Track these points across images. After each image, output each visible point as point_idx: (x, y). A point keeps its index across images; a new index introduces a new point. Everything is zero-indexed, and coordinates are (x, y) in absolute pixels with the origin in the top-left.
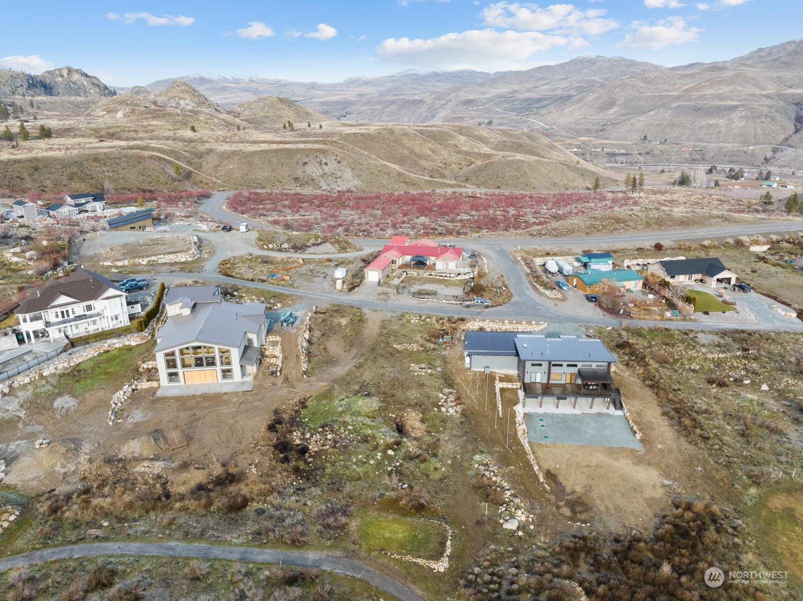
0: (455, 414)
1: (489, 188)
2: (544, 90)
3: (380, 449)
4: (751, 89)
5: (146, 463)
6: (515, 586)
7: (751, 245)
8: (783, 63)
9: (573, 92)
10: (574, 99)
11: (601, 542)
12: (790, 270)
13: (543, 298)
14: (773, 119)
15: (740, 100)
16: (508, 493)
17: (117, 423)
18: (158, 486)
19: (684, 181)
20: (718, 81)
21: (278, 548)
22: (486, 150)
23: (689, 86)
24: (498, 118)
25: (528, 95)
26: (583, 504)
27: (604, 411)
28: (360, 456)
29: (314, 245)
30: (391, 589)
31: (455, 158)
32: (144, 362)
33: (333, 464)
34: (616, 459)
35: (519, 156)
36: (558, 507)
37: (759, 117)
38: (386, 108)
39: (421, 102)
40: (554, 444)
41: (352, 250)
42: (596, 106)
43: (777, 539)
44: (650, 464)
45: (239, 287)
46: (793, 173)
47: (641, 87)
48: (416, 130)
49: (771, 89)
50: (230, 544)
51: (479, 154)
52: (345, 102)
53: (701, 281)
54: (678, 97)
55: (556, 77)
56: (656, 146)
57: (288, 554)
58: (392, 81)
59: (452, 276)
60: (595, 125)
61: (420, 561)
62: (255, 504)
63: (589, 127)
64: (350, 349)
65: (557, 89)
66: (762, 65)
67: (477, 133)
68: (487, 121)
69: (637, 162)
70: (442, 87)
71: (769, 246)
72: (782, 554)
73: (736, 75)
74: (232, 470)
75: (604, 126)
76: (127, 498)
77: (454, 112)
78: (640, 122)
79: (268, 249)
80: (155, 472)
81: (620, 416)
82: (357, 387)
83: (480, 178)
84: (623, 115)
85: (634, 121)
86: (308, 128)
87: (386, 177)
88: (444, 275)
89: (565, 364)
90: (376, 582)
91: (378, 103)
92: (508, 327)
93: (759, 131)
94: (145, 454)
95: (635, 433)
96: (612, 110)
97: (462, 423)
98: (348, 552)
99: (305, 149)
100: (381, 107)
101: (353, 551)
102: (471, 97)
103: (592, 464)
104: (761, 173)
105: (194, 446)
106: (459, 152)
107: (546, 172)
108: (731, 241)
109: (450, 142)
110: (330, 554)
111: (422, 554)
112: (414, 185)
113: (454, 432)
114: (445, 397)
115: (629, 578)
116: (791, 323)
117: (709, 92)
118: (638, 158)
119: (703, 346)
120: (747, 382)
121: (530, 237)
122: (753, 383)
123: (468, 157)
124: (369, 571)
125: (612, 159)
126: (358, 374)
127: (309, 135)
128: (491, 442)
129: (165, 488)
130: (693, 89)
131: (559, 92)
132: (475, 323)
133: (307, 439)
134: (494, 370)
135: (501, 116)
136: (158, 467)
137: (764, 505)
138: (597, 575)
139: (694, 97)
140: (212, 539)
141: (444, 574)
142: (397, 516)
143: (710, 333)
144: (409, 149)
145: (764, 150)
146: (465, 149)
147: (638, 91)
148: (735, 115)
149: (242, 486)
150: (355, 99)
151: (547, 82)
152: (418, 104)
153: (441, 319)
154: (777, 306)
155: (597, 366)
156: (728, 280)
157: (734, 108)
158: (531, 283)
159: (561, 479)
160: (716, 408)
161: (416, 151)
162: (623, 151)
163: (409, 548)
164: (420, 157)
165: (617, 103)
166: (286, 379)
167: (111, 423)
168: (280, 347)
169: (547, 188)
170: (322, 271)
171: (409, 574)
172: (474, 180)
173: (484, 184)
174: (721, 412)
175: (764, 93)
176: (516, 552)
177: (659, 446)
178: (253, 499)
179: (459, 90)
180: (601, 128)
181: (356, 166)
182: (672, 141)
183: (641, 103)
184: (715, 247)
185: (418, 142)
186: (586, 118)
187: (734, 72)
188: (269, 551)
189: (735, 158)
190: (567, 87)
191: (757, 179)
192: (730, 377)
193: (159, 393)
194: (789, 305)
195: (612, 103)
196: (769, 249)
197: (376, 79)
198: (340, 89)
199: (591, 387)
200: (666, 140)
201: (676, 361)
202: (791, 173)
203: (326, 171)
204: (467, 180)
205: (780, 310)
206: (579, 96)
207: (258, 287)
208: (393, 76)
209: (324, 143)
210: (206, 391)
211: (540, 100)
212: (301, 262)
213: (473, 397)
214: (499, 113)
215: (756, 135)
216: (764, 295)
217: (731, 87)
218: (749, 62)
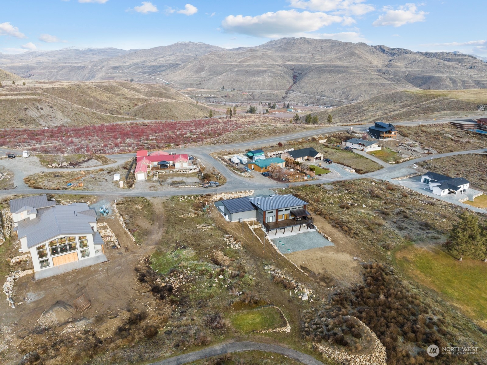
0: (239, 248)
1: (151, 120)
2: (161, 61)
3: (214, 276)
4: (271, 62)
5: (70, 325)
6: (330, 326)
7: (319, 140)
8: (283, 49)
9: (179, 62)
10: (180, 66)
11: (347, 293)
12: (341, 150)
13: (242, 178)
14: (283, 77)
15: (267, 67)
16: (293, 282)
17: (19, 305)
18: (91, 337)
19: (252, 110)
20: (255, 57)
21: (196, 350)
22: (142, 97)
23: (241, 60)
24: (137, 77)
25: (153, 64)
26: (327, 278)
27: (306, 231)
28: (206, 283)
29: (84, 161)
30: (272, 350)
31: (124, 102)
32: (11, 258)
33: (193, 292)
34: (327, 253)
35: (165, 100)
36: (318, 283)
37: (277, 76)
38: (59, 71)
39: (83, 67)
40: (294, 252)
41: (111, 162)
42: (194, 70)
43: (408, 271)
44: (343, 252)
45: (53, 195)
46: (297, 104)
47: (217, 60)
48: (95, 85)
49: (280, 62)
50: (165, 358)
51: (139, 99)
52: (28, 67)
53: (308, 159)
54: (237, 66)
55: (168, 53)
56: (229, 92)
57: (204, 351)
58: (61, 54)
59: (187, 171)
60: (195, 81)
61: (277, 330)
62: (162, 329)
63: (192, 82)
64: (153, 223)
65: (169, 60)
66: (274, 49)
67: (133, 87)
68: (130, 79)
69: (221, 102)
70: (96, 58)
71: (326, 140)
72: (413, 277)
73: (263, 54)
74: (137, 312)
75: (200, 81)
76: (73, 353)
77: (107, 74)
78: (219, 79)
79: (53, 167)
80: (81, 329)
81: (315, 232)
82: (174, 245)
83: (144, 114)
84: (210, 75)
85: (216, 79)
86: (13, 85)
87: (85, 115)
88: (182, 171)
89: (284, 209)
90: (262, 349)
91: (53, 68)
92: (235, 196)
93: (278, 83)
94: (63, 320)
95: (327, 238)
96: (203, 73)
97: (246, 251)
98: (236, 338)
99: (24, 99)
100: (55, 70)
101: (239, 337)
102: (117, 65)
103: (319, 258)
104: (284, 105)
105: (96, 305)
106: (126, 98)
107: (182, 108)
108: (310, 138)
109: (118, 92)
110: (227, 343)
111: (276, 326)
112: (104, 120)
113: (246, 258)
114: (228, 240)
115: (369, 306)
116: (354, 175)
117: (251, 63)
118: (221, 99)
119: (330, 191)
120: (356, 205)
121: (213, 145)
122: (358, 205)
123: (132, 101)
124: (255, 345)
125: (208, 100)
126: (170, 237)
127: (16, 90)
128: (267, 258)
129: (96, 338)
130: (244, 61)
131: (170, 62)
132: (217, 196)
133: (168, 282)
134: (244, 220)
135: (138, 76)
136: (81, 325)
137: (395, 258)
138: (357, 309)
139: (245, 65)
140: (151, 359)
141: (291, 333)
142: (247, 311)
143: (328, 184)
144: (93, 97)
145: (281, 93)
146: (130, 96)
147: (216, 62)
148: (266, 75)
149: (147, 320)
150: (35, 65)
151: (162, 56)
152: (82, 68)
153: (196, 197)
154: (345, 167)
155: (292, 209)
156: (320, 158)
157: (265, 71)
158: (231, 170)
159: (309, 268)
160: (351, 219)
161: (99, 98)
162: (213, 96)
163: (267, 325)
164: (102, 102)
165: (205, 69)
166: (127, 249)
167: (14, 307)
168: (110, 229)
169: (185, 118)
170: (101, 178)
171: (275, 338)
172: (140, 115)
173: (147, 117)
174: (355, 221)
175: (277, 63)
176: (316, 310)
177: (341, 242)
178: (159, 327)
179: (109, 60)
180: (198, 83)
181: (63, 109)
182: (237, 89)
183: (218, 69)
184: (305, 142)
185: (98, 93)
186: (189, 77)
187: (262, 53)
188: (191, 353)
189: (269, 98)
190: (175, 59)
191: (283, 108)
192: (349, 204)
193: (37, 277)
194: (350, 167)
195: (202, 69)
196: (327, 141)
197: (48, 52)
198: (21, 58)
199: (299, 219)
200: (234, 89)
201: (322, 200)
202: (296, 104)
203: (42, 114)
204: (136, 115)
205: (348, 170)
206: (183, 64)
207: (65, 193)
208: (60, 51)
209: (33, 94)
210: (75, 268)
211: (160, 67)
212: (84, 173)
213: (242, 237)
214: (137, 74)
215: (277, 85)
216: (337, 163)
217: (262, 61)
218: (267, 47)
